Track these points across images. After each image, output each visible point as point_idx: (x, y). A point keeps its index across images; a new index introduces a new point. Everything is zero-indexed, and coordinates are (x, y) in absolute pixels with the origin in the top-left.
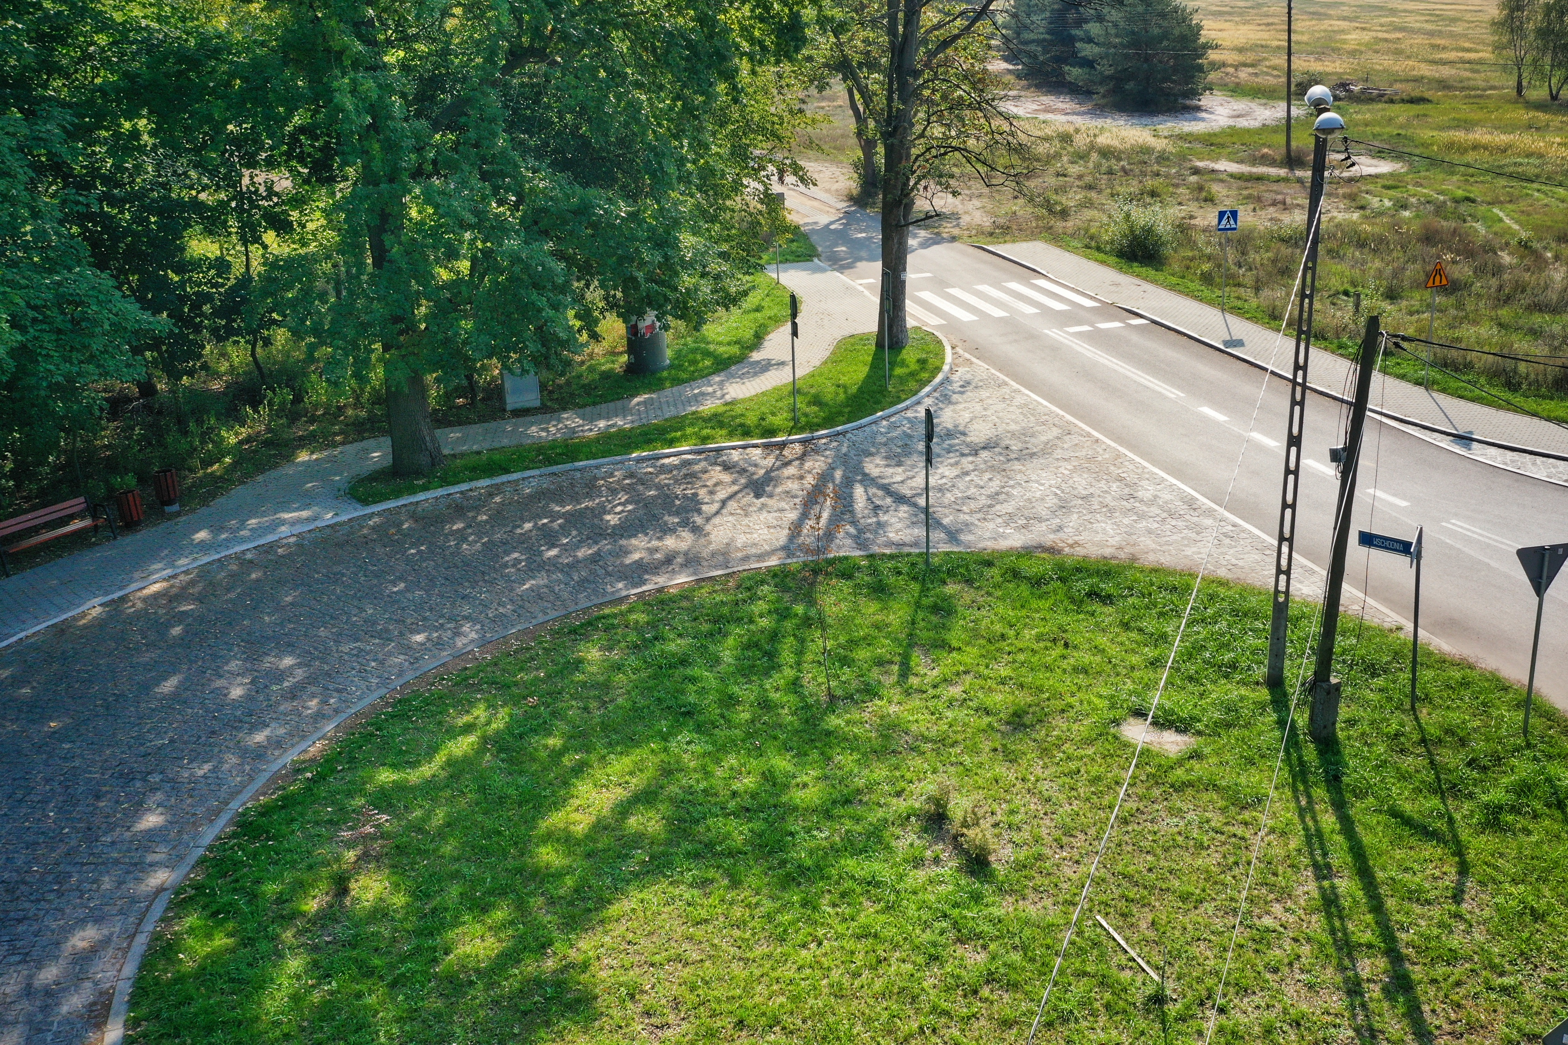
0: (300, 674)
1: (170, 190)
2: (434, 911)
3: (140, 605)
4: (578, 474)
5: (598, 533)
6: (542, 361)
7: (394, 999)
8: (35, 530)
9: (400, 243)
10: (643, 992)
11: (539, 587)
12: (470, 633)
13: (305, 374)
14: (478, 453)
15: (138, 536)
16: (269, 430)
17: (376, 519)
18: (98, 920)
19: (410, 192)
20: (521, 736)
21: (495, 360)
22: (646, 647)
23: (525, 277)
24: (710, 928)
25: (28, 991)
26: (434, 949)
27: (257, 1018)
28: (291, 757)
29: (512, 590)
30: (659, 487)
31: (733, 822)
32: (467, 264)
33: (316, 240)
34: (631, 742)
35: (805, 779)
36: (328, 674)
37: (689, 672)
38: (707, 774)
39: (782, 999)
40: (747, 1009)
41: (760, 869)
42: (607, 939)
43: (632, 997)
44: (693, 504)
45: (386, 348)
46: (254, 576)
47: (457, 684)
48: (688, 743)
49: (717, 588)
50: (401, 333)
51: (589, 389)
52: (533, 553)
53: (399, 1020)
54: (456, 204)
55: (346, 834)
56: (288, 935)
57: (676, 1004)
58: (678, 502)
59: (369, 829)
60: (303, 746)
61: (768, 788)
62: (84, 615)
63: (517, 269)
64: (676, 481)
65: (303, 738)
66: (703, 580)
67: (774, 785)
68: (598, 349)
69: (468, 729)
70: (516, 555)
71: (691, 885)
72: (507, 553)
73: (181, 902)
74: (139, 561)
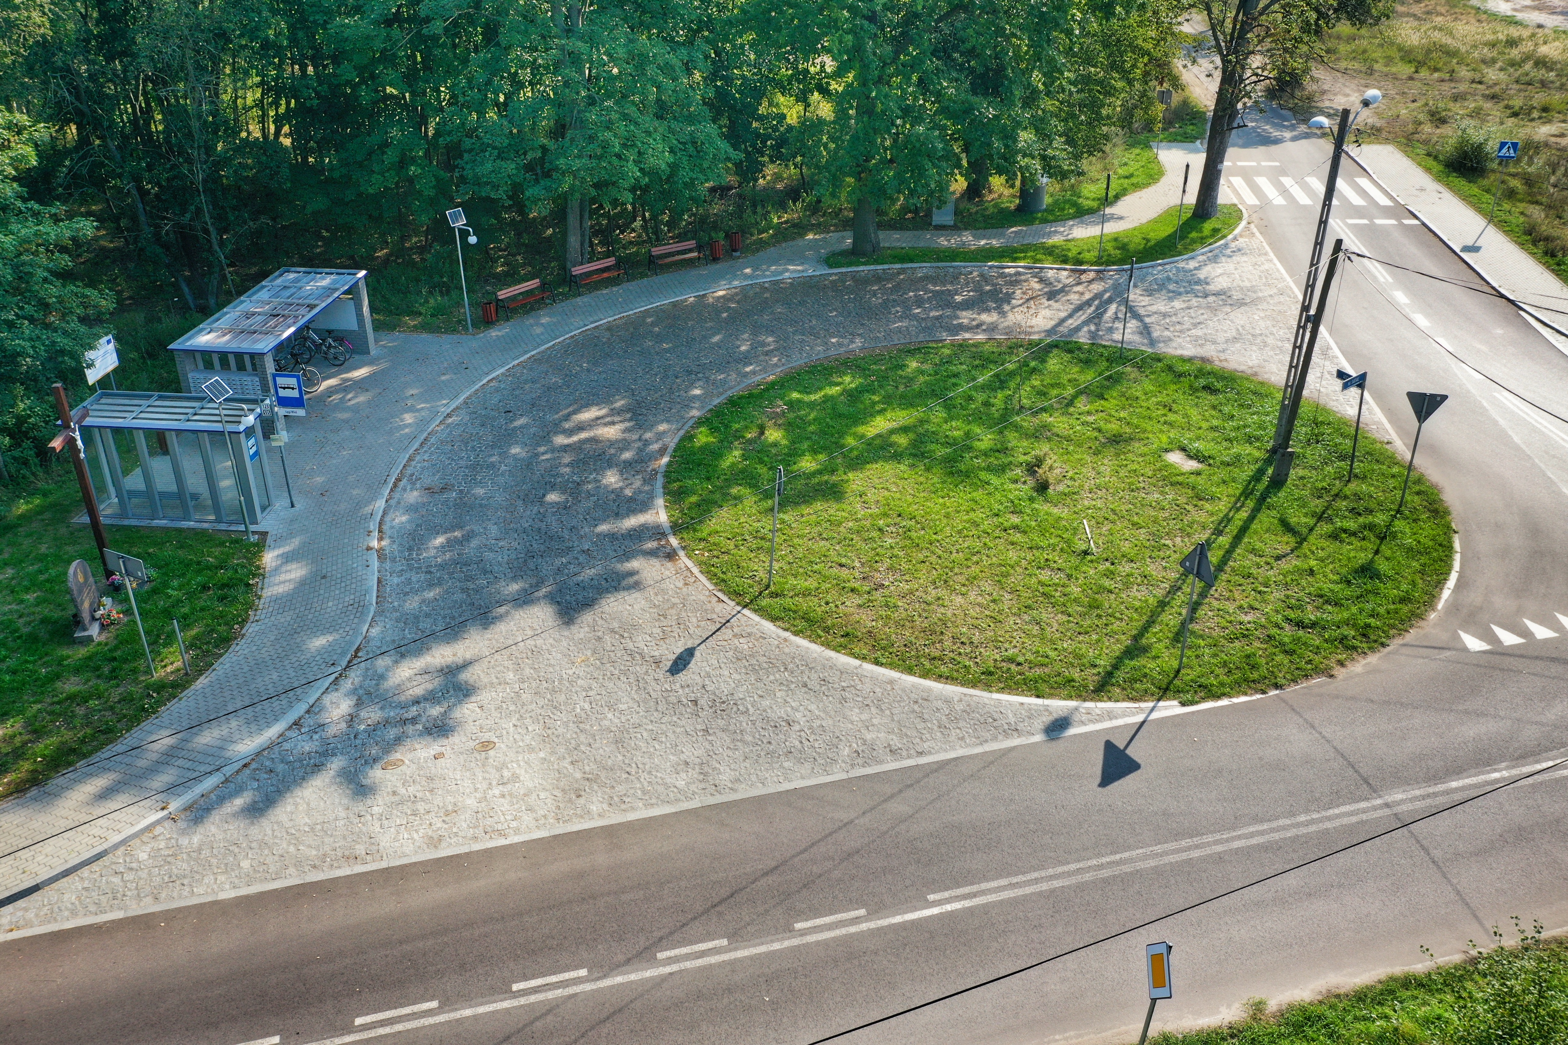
0: (773, 346)
2: (796, 449)
3: (711, 300)
4: (952, 270)
5: (947, 305)
8: (673, 254)
10: (866, 496)
11: (902, 327)
12: (858, 342)
14: (903, 248)
15: (718, 266)
16: (798, 217)
17: (834, 278)
18: (668, 421)
20: (861, 393)
22: (941, 366)
24: (905, 482)
25: (640, 439)
26: (791, 462)
27: (717, 466)
28: (758, 378)
29: (888, 326)
30: (994, 285)
31: (939, 447)
34: (911, 405)
35: (985, 438)
36: (785, 348)
37: (956, 381)
38: (939, 426)
39: (922, 512)
40: (905, 511)
41: (940, 467)
42: (861, 476)
43: (861, 496)
44: (1008, 298)
46: (766, 295)
47: (842, 364)
48: (938, 412)
49: (996, 345)
51: (986, 218)
52: (907, 309)
56: (737, 443)
57: (878, 503)
58: (1000, 296)
60: (764, 376)
61: (964, 437)
62: (686, 300)
64: (1006, 283)
65: (766, 372)
66: (991, 339)
67: (968, 437)
69: (839, 384)
70: (898, 308)
71: (907, 466)
72: (893, 306)
73: (700, 422)
74: (715, 279)
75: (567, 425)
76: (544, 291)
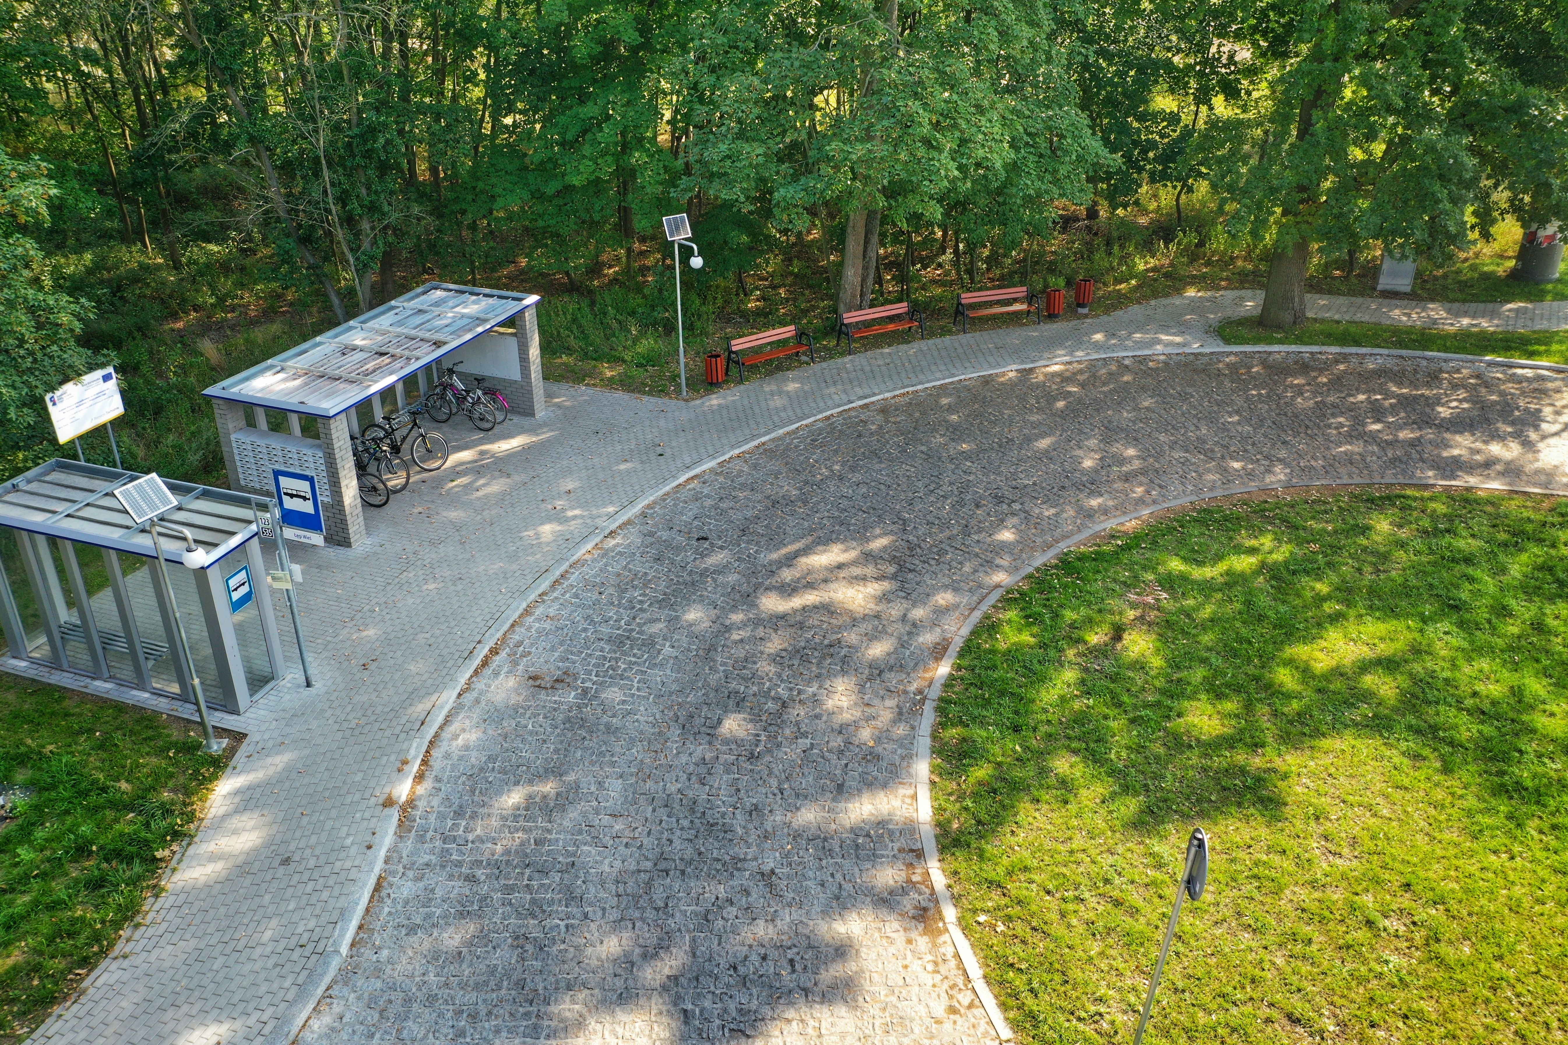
0: (1137, 464)
1: (1152, 50)
2: (1179, 680)
3: (1041, 378)
4: (1424, 363)
5: (1426, 420)
6: (1423, 250)
7: (1129, 731)
8: (991, 304)
9: (1326, 120)
10: (1327, 818)
11: (1352, 453)
12: (1279, 475)
13: (1214, 223)
14: (1338, 322)
15: (1055, 326)
16: (1172, 265)
17: (1232, 358)
18: (956, 590)
19: (1349, 72)
20: (1294, 573)
21: (1379, 242)
22: (1435, 536)
23: (1433, 167)
24: (1408, 796)
25: (904, 618)
26: (1171, 709)
27: (1034, 701)
28: (1111, 524)
29: (1328, 448)
30: (1502, 394)
31: (1464, 717)
32: (1383, 147)
33: (1256, 107)
34: (1391, 612)
35: (1555, 709)
36: (1157, 471)
37: (1470, 571)
38: (1454, 666)
39: (1456, 887)
40: (1418, 877)
41: (1475, 768)
42: (1311, 763)
43: (1317, 818)
44: (1534, 419)
45: (1285, 213)
46: (1125, 378)
47: (1254, 512)
48: (1446, 633)
49: (1529, 504)
50: (1302, 202)
51: (1464, 285)
52: (1358, 422)
53: (1129, 748)
54: (1389, 88)
55: (1133, 597)
56: (1071, 653)
57: (1354, 842)
58: (1517, 413)
59: (1150, 600)
60: (1121, 520)
61: (1512, 701)
62: (1004, 374)
63: (1428, 159)
64: (1523, 393)
65: (1125, 513)
66: (1517, 492)
67: (1520, 702)
68: (1488, 250)
69: (1253, 551)
70: (1341, 420)
71: (1403, 754)
72: (1334, 415)
73: (1009, 599)
74: (1050, 345)
75: (787, 575)
76: (800, 344)
